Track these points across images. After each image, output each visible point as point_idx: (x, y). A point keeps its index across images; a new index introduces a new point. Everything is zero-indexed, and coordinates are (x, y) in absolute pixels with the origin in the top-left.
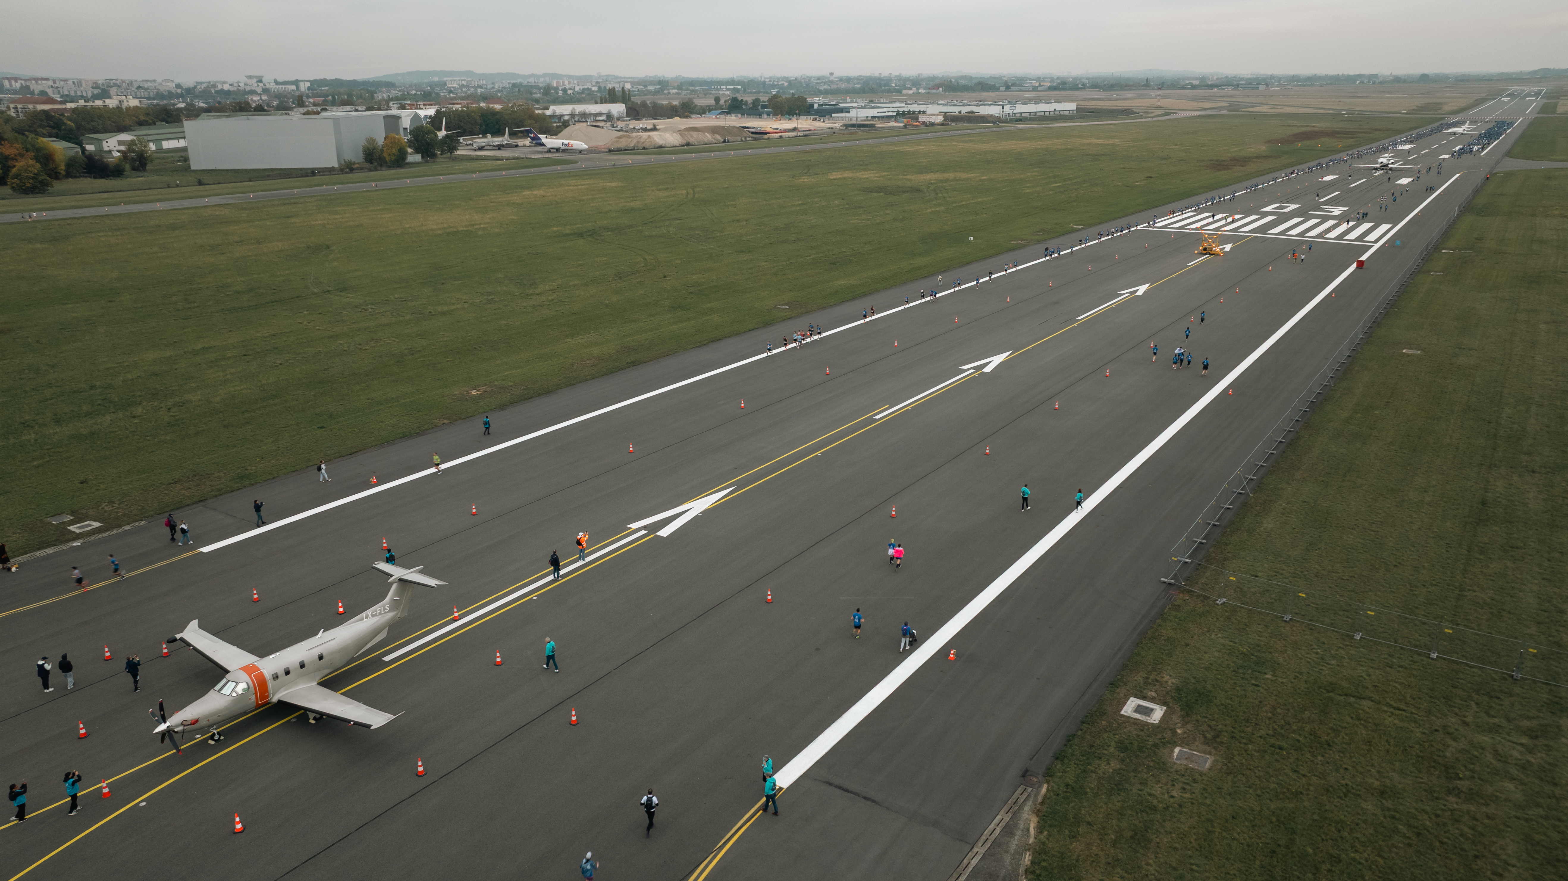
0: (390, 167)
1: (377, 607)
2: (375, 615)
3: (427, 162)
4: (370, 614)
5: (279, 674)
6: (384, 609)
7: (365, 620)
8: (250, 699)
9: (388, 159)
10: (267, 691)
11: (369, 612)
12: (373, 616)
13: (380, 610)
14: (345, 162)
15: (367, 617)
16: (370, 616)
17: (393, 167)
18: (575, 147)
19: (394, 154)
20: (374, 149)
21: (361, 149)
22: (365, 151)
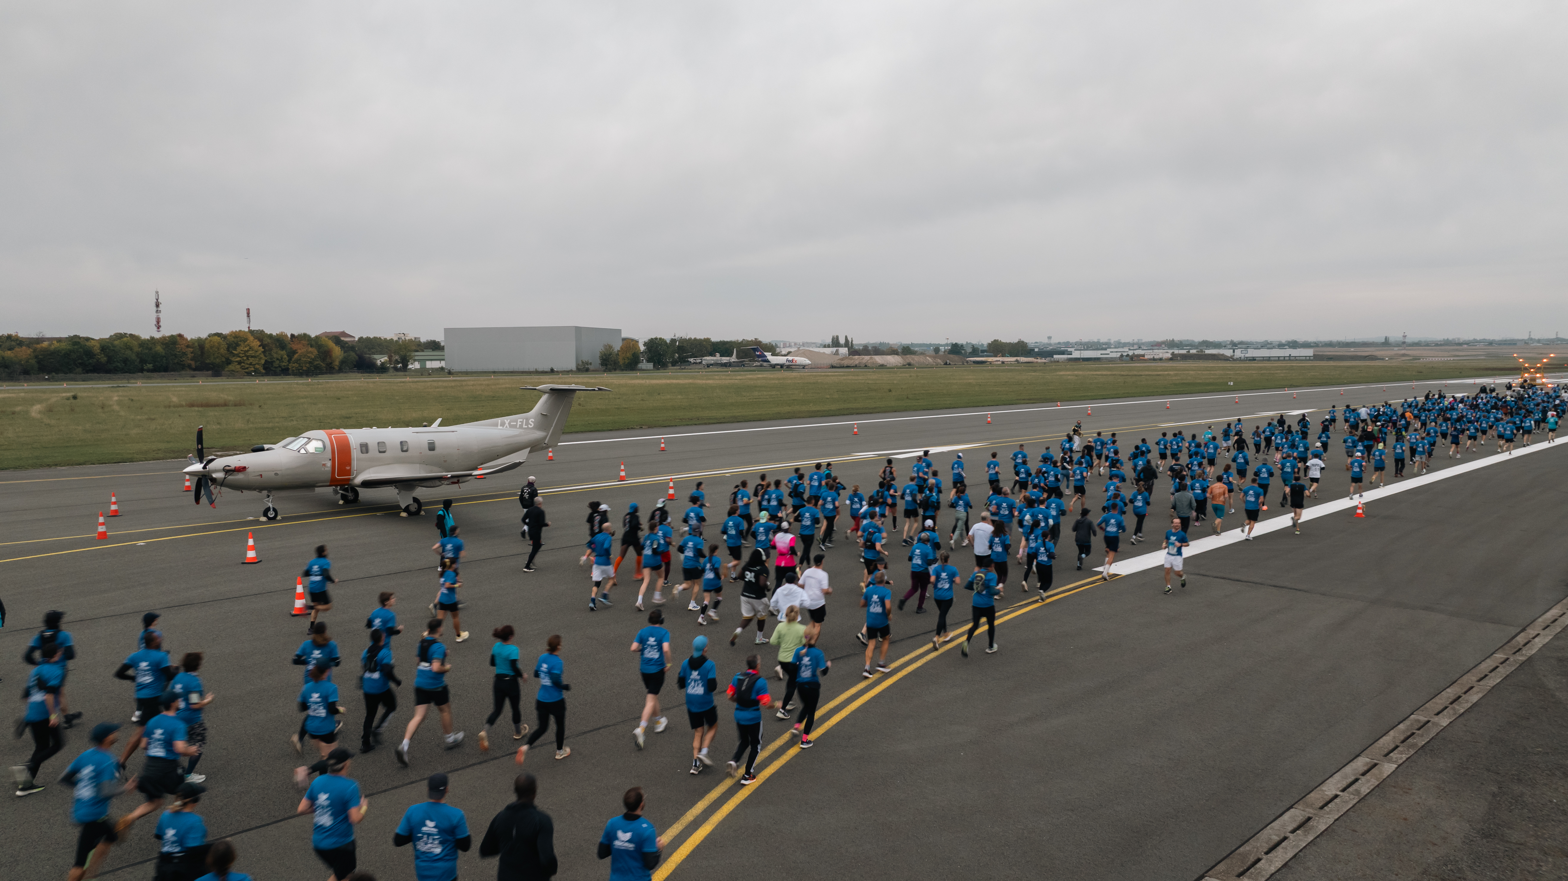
0: (623, 370)
1: (519, 418)
2: (515, 426)
3: (658, 369)
4: (507, 423)
5: (370, 448)
6: (527, 424)
7: (499, 427)
8: (324, 465)
9: (621, 362)
10: (350, 464)
11: (507, 420)
12: (511, 426)
13: (522, 422)
14: (583, 362)
15: (503, 424)
16: (507, 424)
17: (626, 370)
18: (798, 363)
19: (628, 358)
20: (610, 355)
21: (598, 355)
22: (602, 357)
